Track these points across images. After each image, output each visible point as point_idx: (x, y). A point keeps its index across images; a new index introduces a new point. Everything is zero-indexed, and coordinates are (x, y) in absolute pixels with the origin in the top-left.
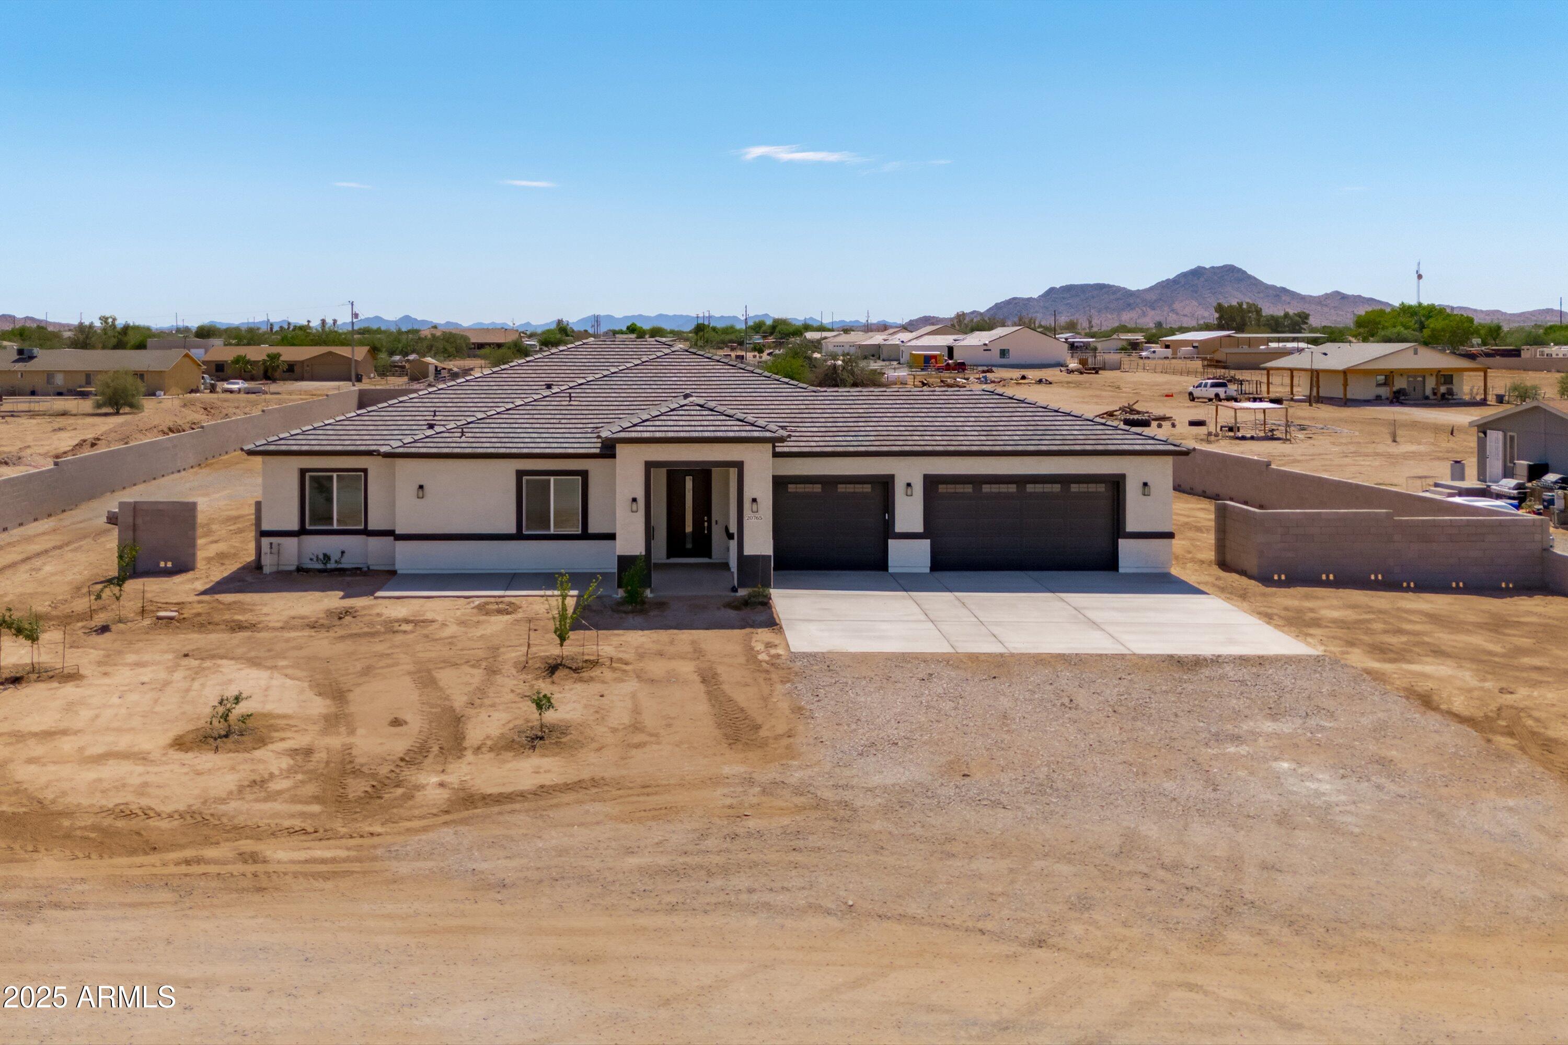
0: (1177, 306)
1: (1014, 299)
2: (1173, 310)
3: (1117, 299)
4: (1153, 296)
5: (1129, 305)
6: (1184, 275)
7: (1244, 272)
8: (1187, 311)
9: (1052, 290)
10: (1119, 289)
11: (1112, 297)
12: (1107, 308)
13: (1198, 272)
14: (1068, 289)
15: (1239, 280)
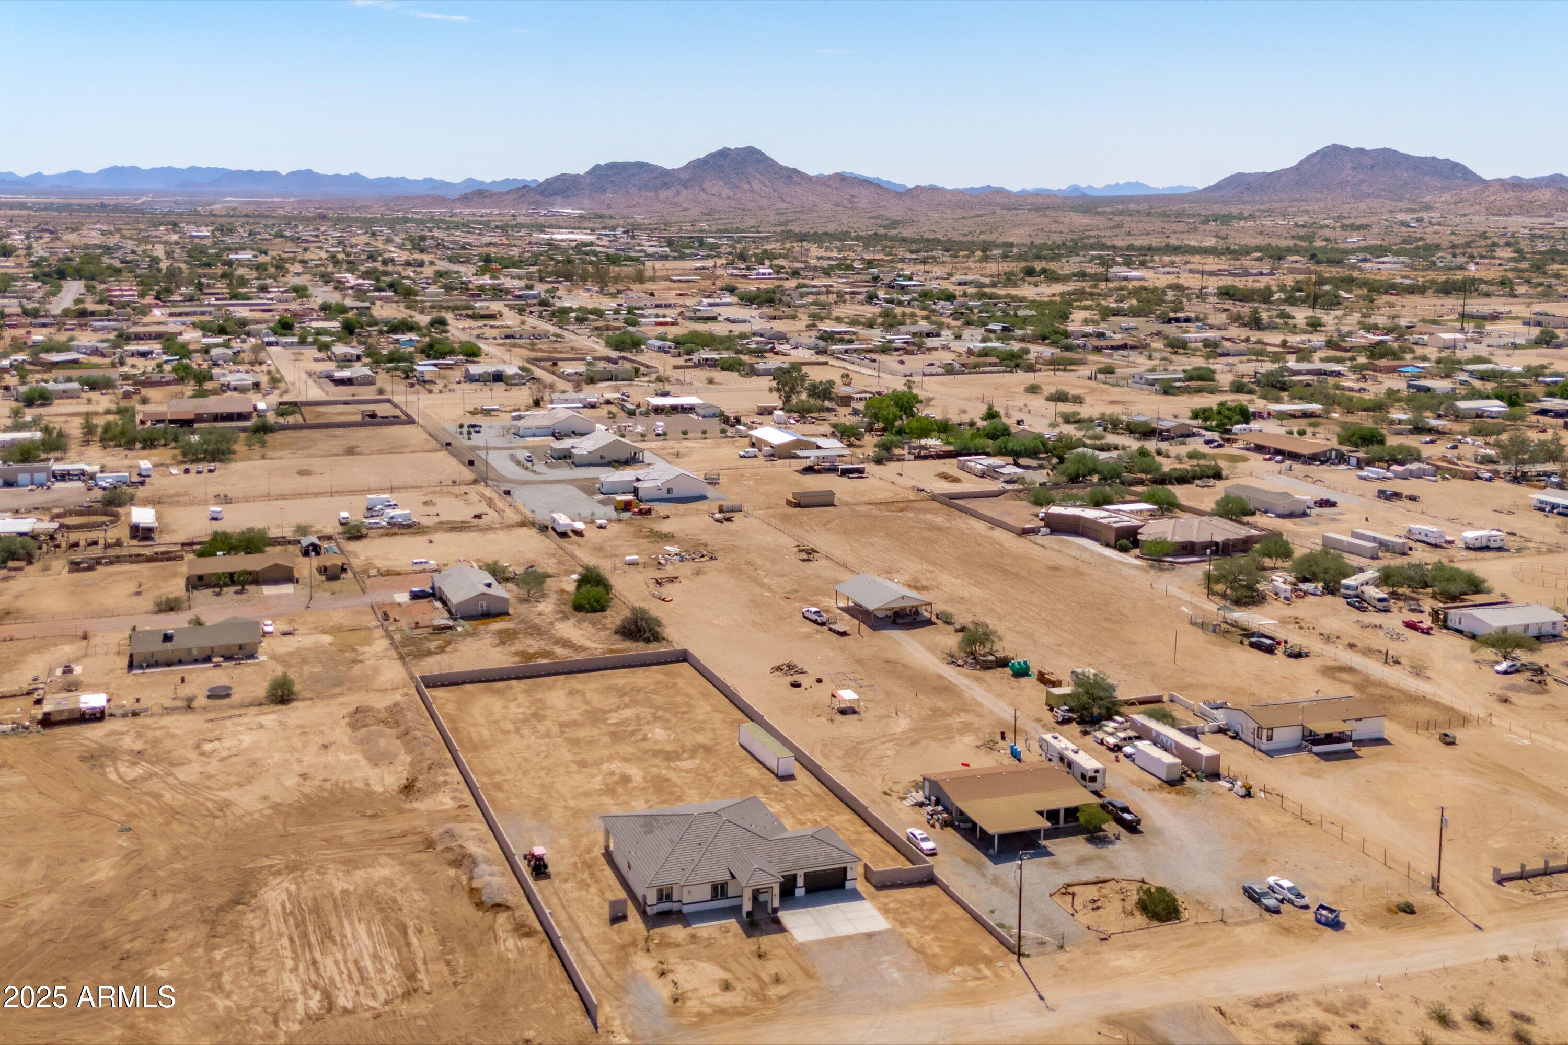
0: (705, 185)
1: (563, 175)
2: (703, 190)
3: (654, 178)
4: (685, 176)
5: (665, 184)
6: (712, 156)
7: (763, 154)
8: (715, 190)
9: (597, 167)
10: (657, 168)
11: (651, 176)
12: (646, 186)
13: (724, 153)
14: (613, 167)
15: (759, 162)
